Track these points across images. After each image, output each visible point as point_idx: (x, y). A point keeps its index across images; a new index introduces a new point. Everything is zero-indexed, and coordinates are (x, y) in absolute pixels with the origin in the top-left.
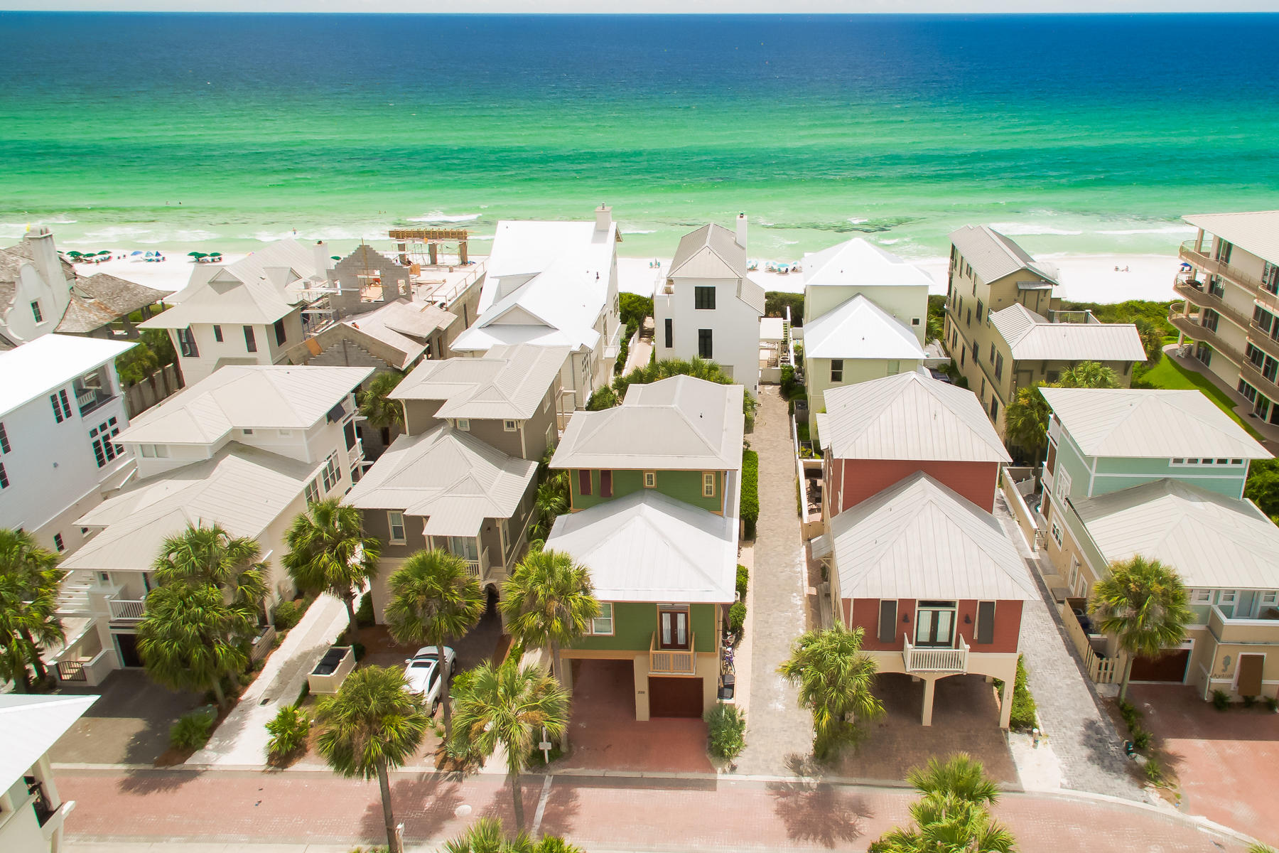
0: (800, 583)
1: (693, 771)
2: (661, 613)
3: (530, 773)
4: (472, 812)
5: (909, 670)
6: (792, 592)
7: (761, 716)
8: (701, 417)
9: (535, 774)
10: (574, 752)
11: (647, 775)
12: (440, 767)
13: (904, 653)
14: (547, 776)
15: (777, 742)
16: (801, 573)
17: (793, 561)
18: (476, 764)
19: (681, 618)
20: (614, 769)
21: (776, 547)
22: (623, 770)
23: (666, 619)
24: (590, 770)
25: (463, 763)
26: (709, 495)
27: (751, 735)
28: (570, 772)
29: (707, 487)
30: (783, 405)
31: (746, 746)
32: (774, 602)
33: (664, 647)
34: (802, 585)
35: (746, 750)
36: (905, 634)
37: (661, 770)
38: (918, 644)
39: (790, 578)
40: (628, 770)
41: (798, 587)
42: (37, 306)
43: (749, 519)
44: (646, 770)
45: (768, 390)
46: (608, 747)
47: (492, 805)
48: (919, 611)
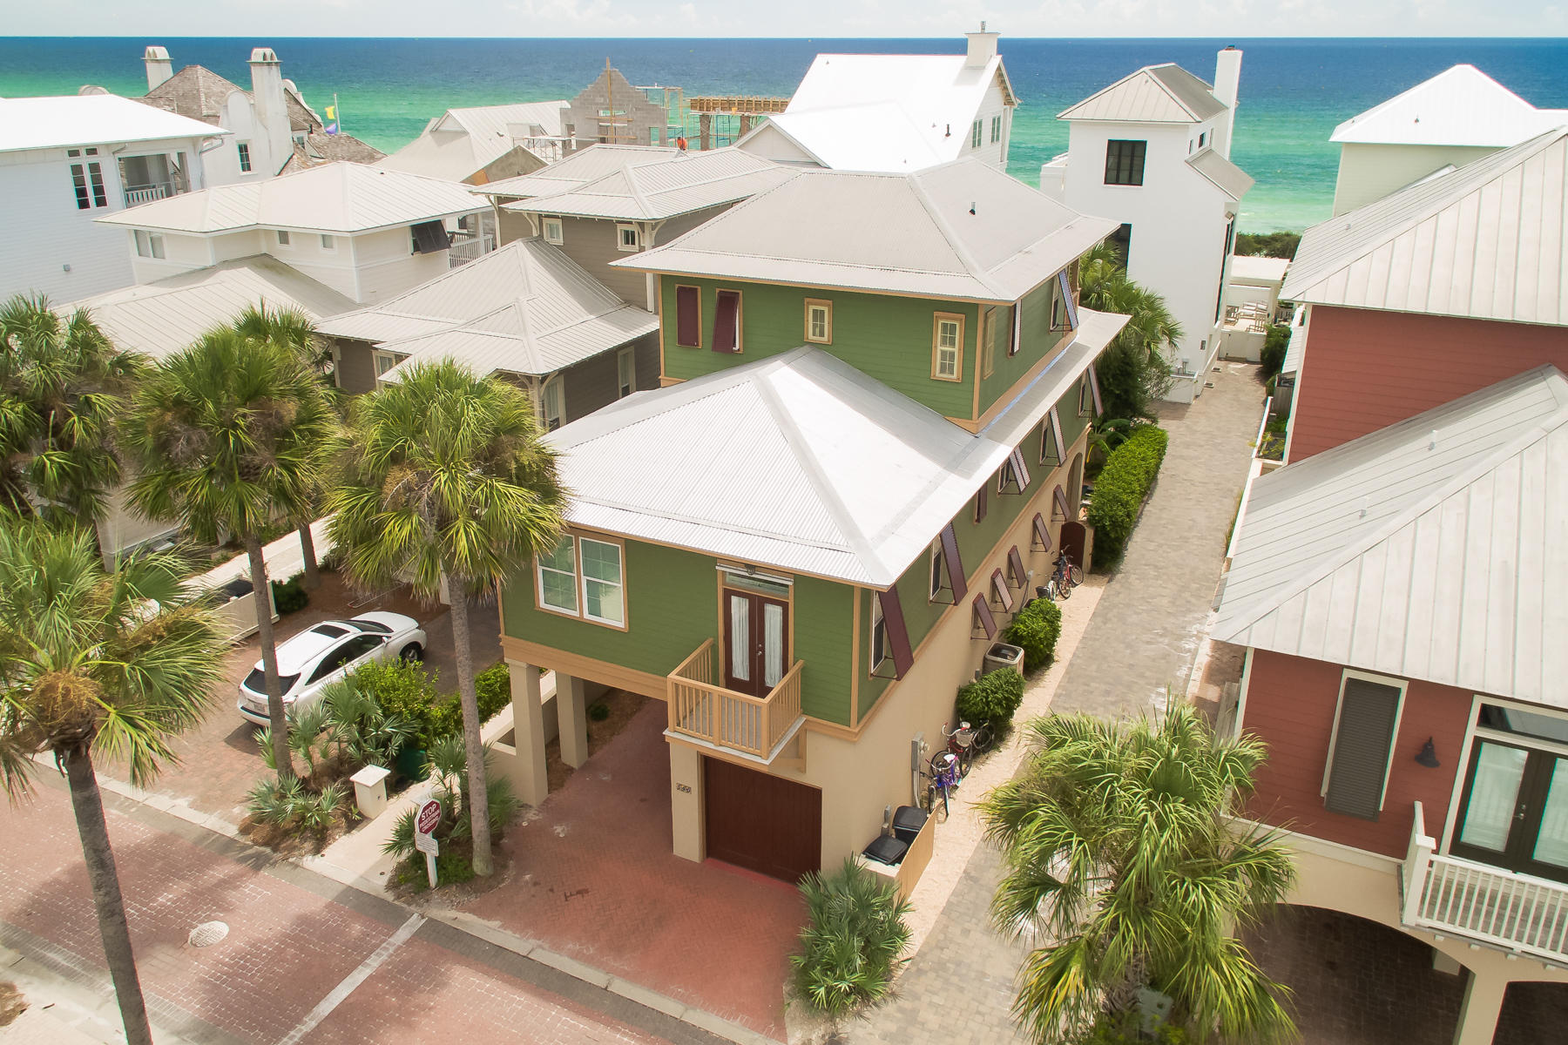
0: (1182, 673)
1: (731, 1015)
2: (728, 594)
3: (390, 897)
4: (222, 943)
5: (1413, 919)
6: (1158, 685)
7: (966, 932)
8: (973, 212)
9: (396, 902)
10: (503, 880)
11: (621, 988)
12: (245, 830)
13: (1405, 864)
14: (415, 915)
15: (978, 1013)
16: (1195, 653)
17: (1184, 628)
18: (308, 845)
19: (773, 614)
20: (556, 948)
21: (1153, 598)
22: (576, 956)
23: (739, 608)
24: (509, 932)
25: (287, 834)
26: (946, 376)
27: (920, 972)
28: (466, 923)
29: (943, 353)
30: (1256, 391)
31: (893, 995)
32: (1108, 693)
33: (733, 683)
34: (1188, 676)
35: (890, 1008)
36: (1419, 806)
37: (659, 987)
38: (1460, 849)
39: (1165, 656)
40: (588, 960)
41: (1175, 677)
42: (246, 151)
43: (1104, 526)
44: (625, 976)
45: (1234, 369)
46: (579, 892)
47: (267, 942)
48: (1478, 742)
